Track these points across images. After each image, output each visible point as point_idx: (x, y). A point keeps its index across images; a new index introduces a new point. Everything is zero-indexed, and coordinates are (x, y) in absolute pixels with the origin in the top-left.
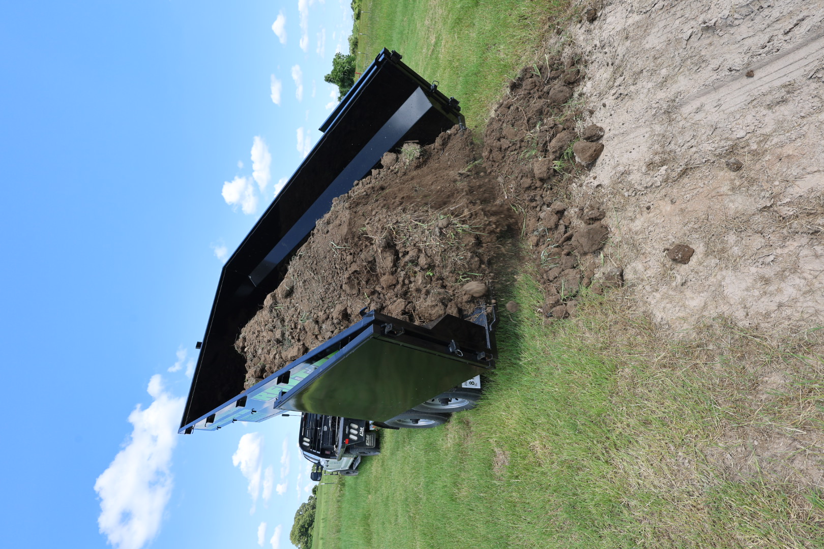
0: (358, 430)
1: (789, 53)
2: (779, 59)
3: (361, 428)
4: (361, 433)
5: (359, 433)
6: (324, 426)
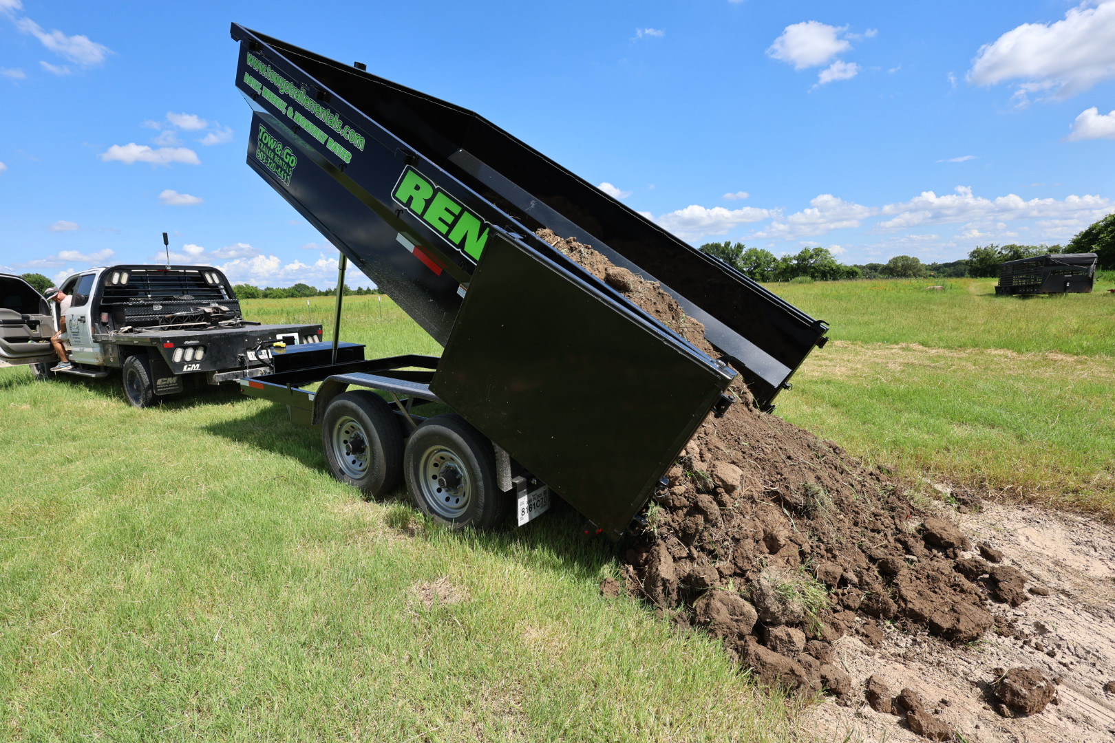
0: (194, 361)
1: (1102, 705)
2: (1090, 698)
3: (198, 365)
4: (188, 367)
5: (188, 363)
6: (161, 304)
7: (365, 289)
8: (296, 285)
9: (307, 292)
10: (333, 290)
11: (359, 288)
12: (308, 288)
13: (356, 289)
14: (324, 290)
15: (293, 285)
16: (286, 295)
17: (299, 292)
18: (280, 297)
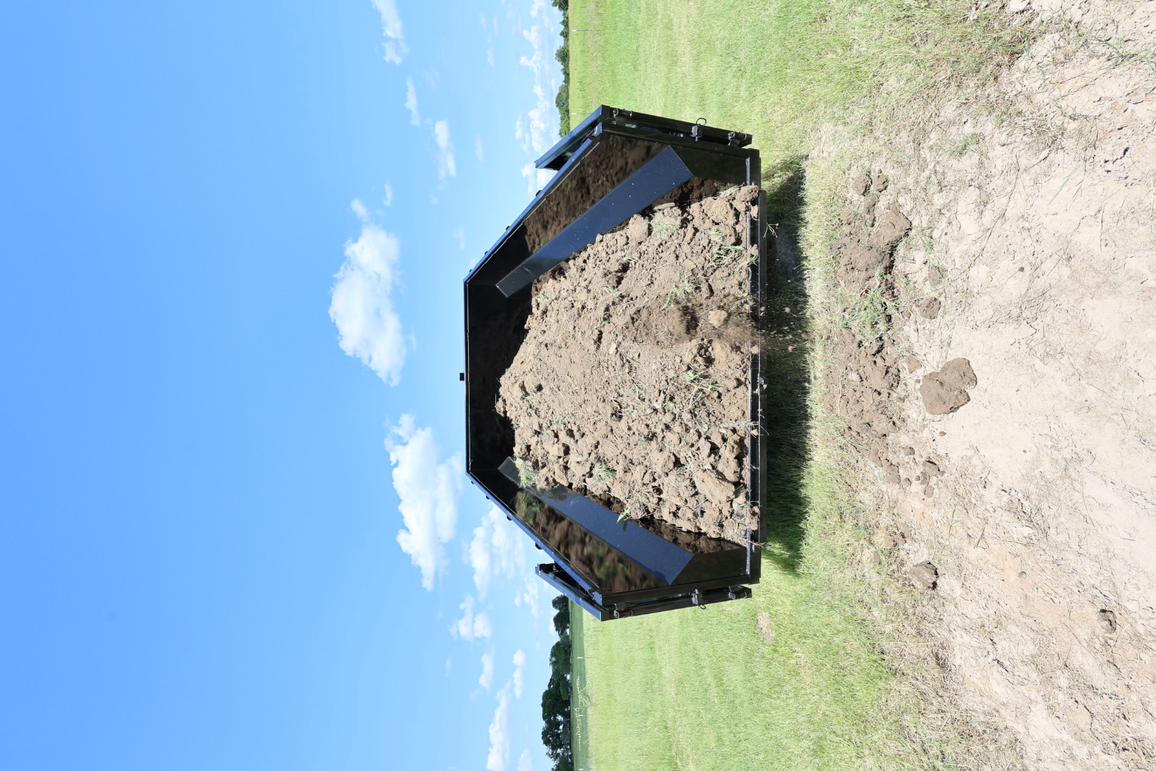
7: (562, 28)
8: (557, 106)
9: (564, 95)
10: (562, 67)
11: (561, 35)
12: (559, 94)
13: (562, 38)
14: (563, 77)
15: (557, 109)
16: (566, 119)
17: (564, 104)
18: (569, 124)
